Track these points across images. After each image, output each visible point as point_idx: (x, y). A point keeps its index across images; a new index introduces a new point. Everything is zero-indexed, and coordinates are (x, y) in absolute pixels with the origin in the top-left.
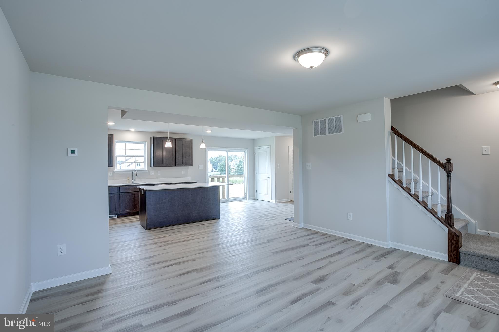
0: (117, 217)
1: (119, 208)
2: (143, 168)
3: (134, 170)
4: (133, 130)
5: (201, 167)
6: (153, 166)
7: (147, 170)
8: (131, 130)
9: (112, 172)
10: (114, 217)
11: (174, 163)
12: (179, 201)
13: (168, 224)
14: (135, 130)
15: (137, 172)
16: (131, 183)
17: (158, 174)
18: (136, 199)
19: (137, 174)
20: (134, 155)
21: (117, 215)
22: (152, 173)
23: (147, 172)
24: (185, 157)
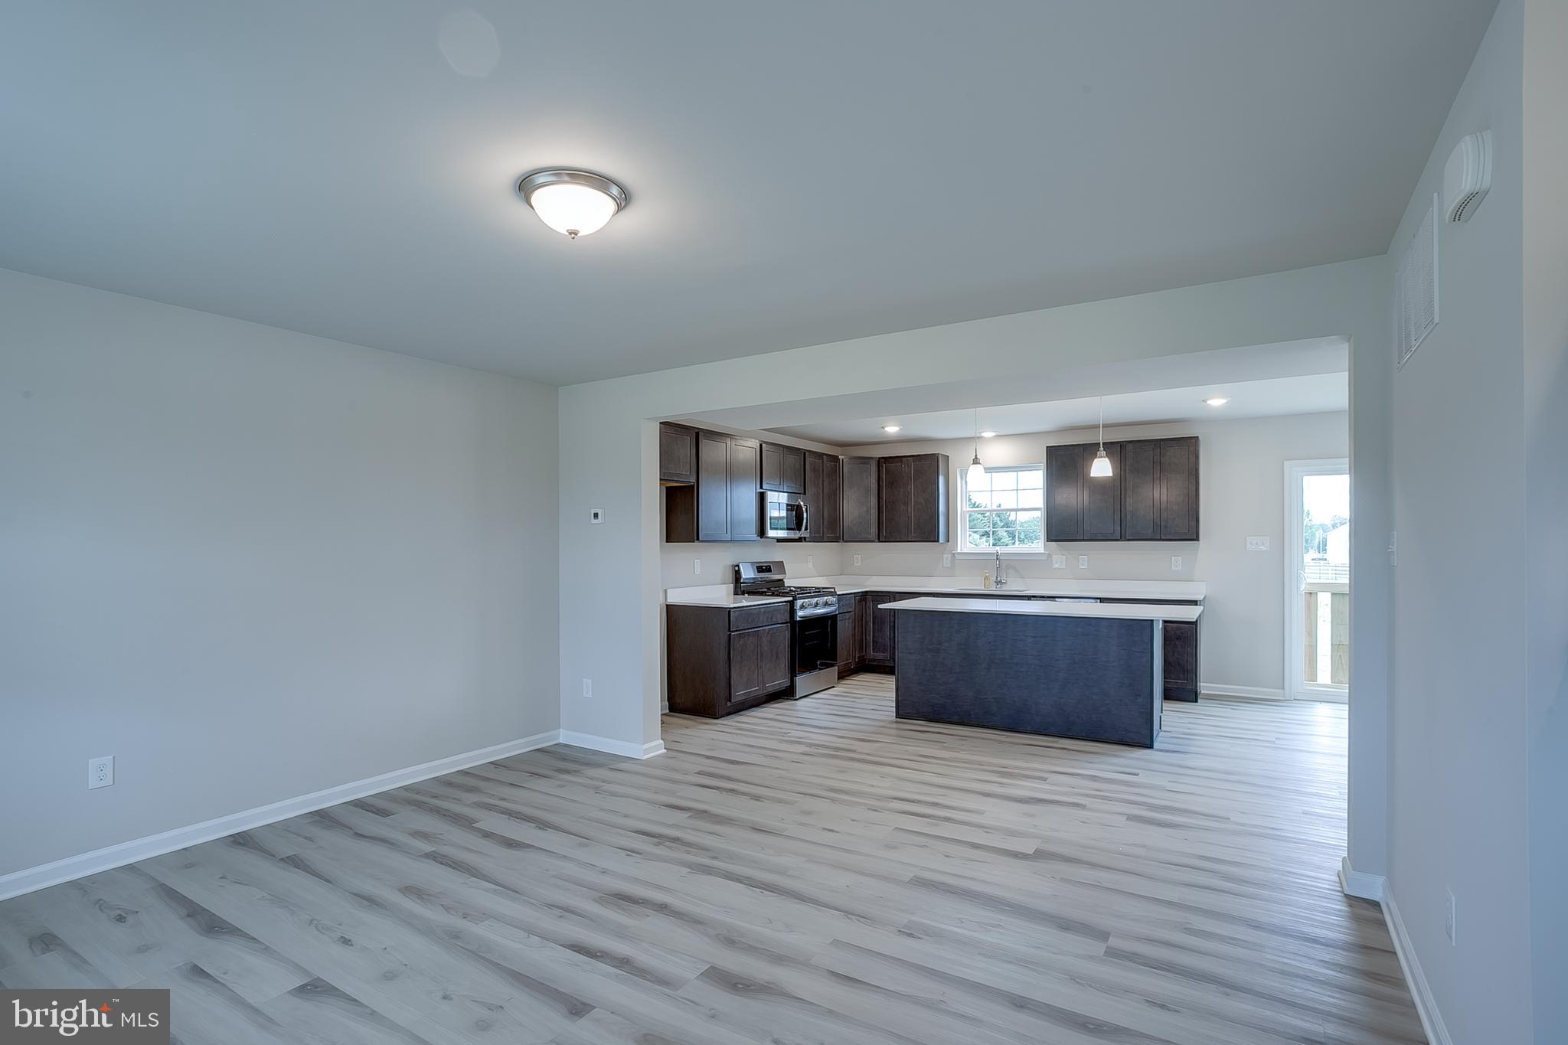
4: (988, 434)
5: (1258, 543)
6: (1049, 539)
7: (1043, 551)
8: (984, 434)
9: (949, 557)
14: (993, 434)
16: (994, 588)
17: (1081, 566)
20: (1015, 507)
22: (1060, 561)
23: (1045, 558)
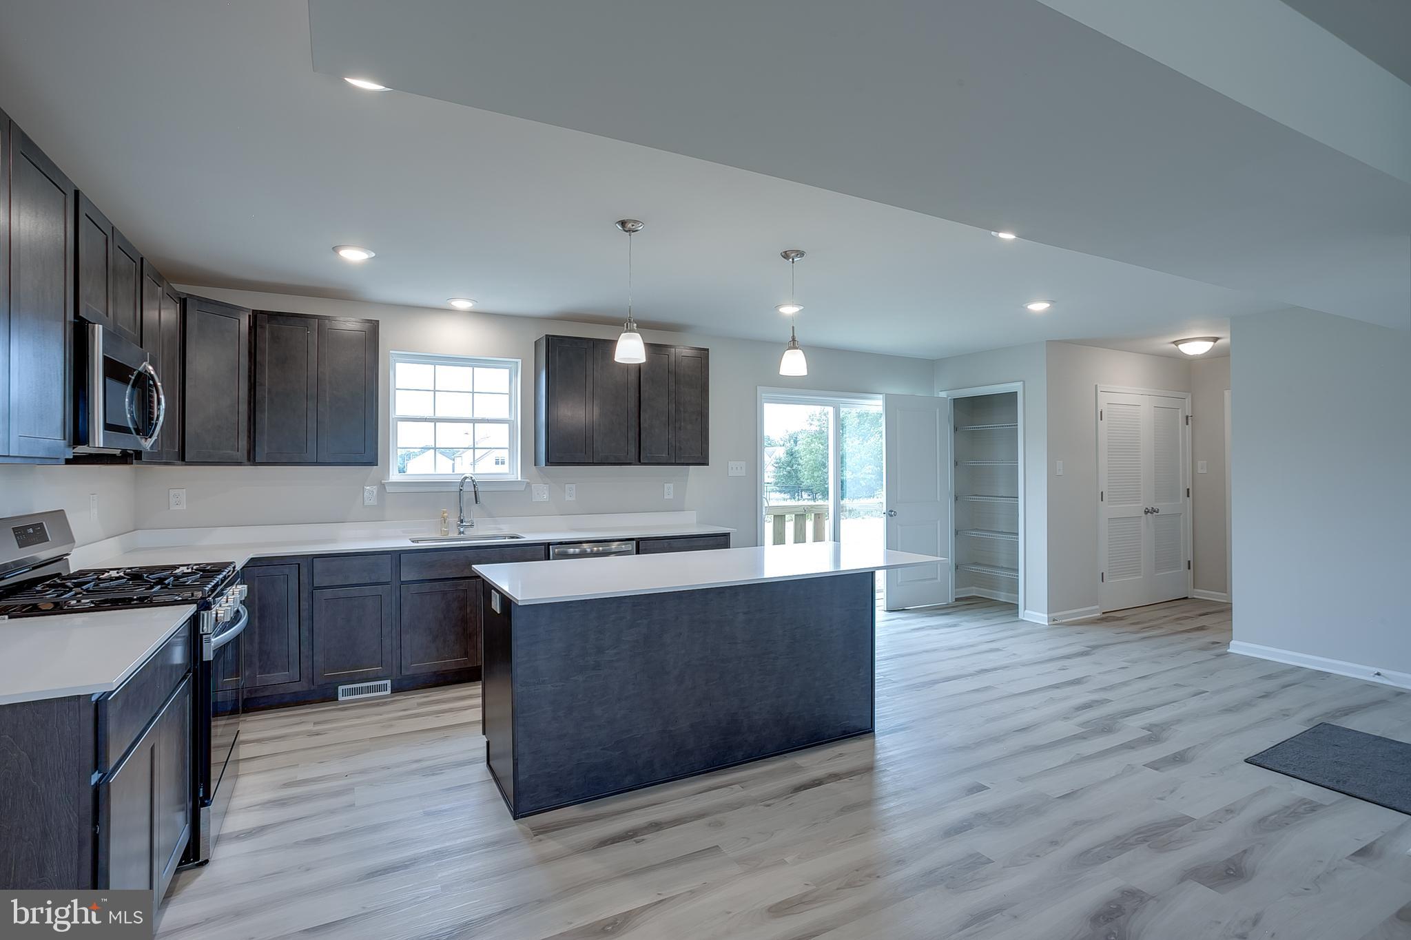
0: (389, 692)
1: (399, 651)
2: (508, 472)
3: (466, 478)
4: (462, 304)
5: (737, 469)
6: (549, 462)
7: (519, 479)
9: (375, 489)
10: (379, 689)
11: (633, 450)
12: (683, 652)
13: (628, 780)
15: (480, 488)
17: (568, 498)
18: (471, 612)
19: (480, 495)
20: (469, 416)
21: (388, 682)
22: (542, 493)
23: (523, 488)
24: (677, 425)
